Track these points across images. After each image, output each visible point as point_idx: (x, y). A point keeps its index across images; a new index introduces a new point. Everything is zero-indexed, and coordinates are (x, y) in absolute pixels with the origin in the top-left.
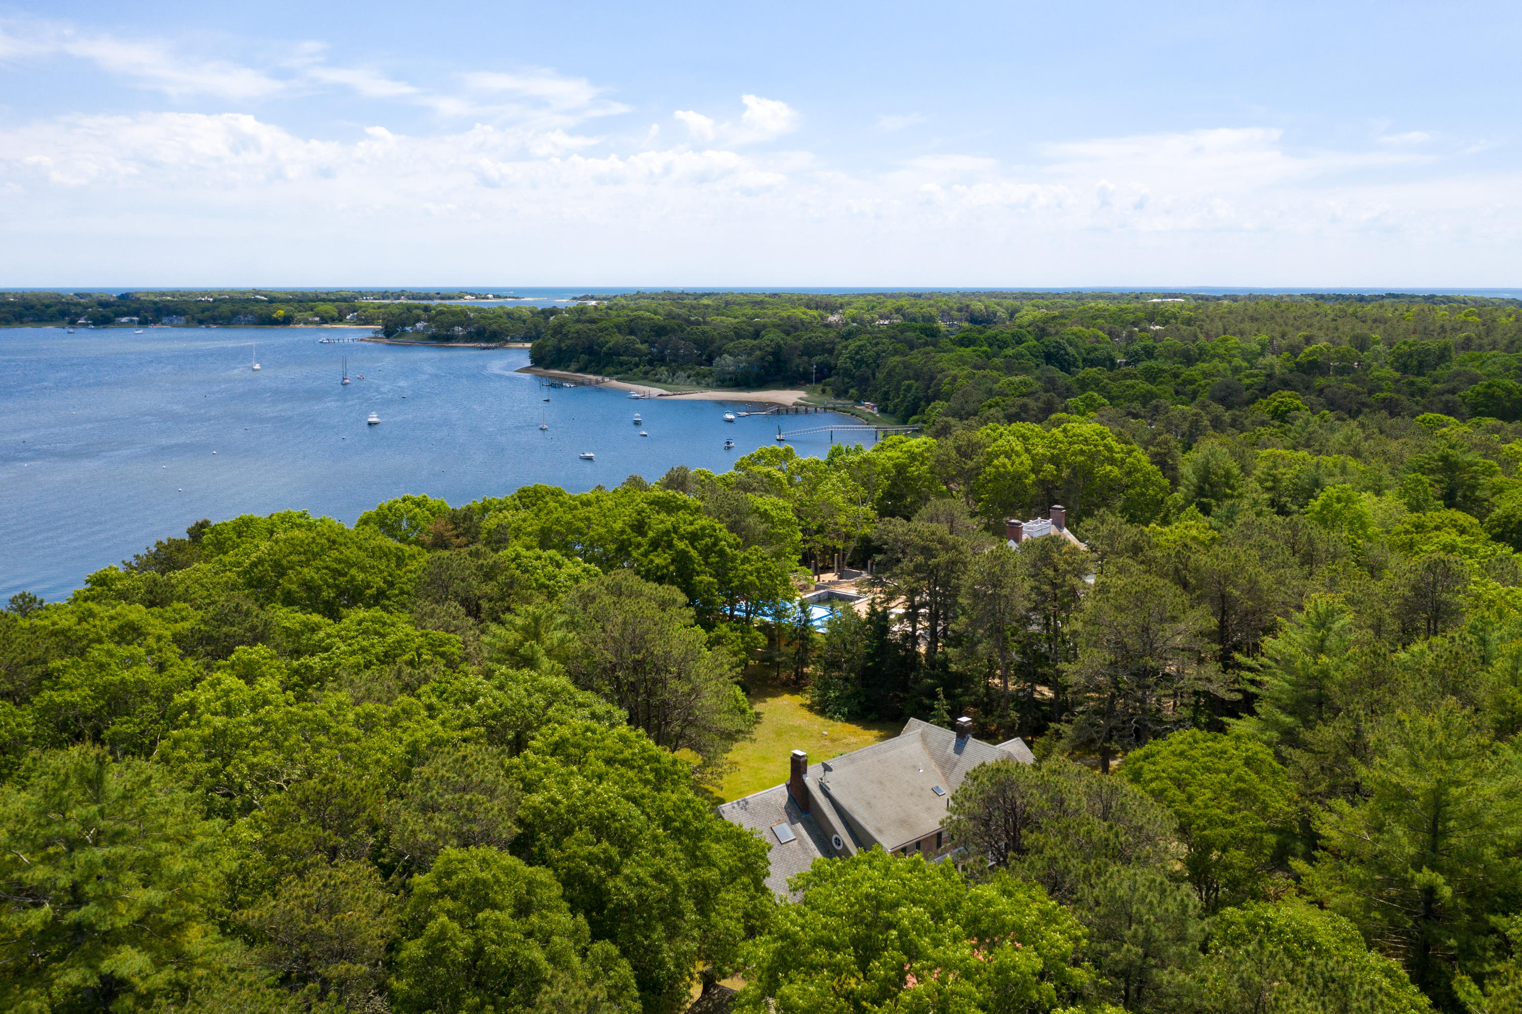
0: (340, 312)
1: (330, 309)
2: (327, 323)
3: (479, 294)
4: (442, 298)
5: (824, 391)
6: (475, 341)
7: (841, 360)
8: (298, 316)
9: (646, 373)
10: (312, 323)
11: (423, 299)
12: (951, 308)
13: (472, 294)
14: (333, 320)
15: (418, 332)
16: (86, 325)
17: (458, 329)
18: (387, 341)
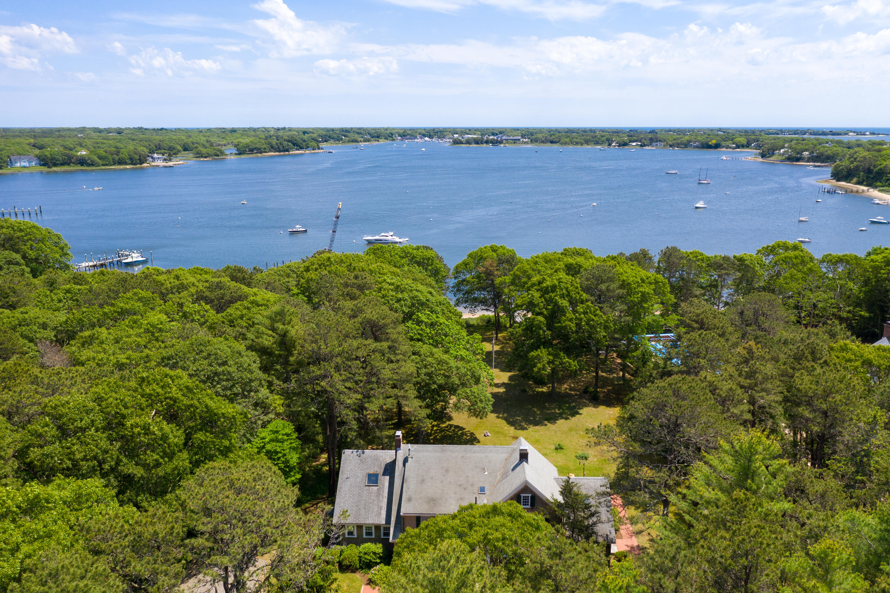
0: (748, 142)
2: (739, 148)
3: (859, 132)
4: (834, 134)
6: (815, 162)
8: (723, 143)
10: (730, 148)
11: (820, 135)
13: (854, 132)
14: (743, 146)
15: (780, 155)
16: (615, 146)
17: (806, 153)
18: (761, 160)
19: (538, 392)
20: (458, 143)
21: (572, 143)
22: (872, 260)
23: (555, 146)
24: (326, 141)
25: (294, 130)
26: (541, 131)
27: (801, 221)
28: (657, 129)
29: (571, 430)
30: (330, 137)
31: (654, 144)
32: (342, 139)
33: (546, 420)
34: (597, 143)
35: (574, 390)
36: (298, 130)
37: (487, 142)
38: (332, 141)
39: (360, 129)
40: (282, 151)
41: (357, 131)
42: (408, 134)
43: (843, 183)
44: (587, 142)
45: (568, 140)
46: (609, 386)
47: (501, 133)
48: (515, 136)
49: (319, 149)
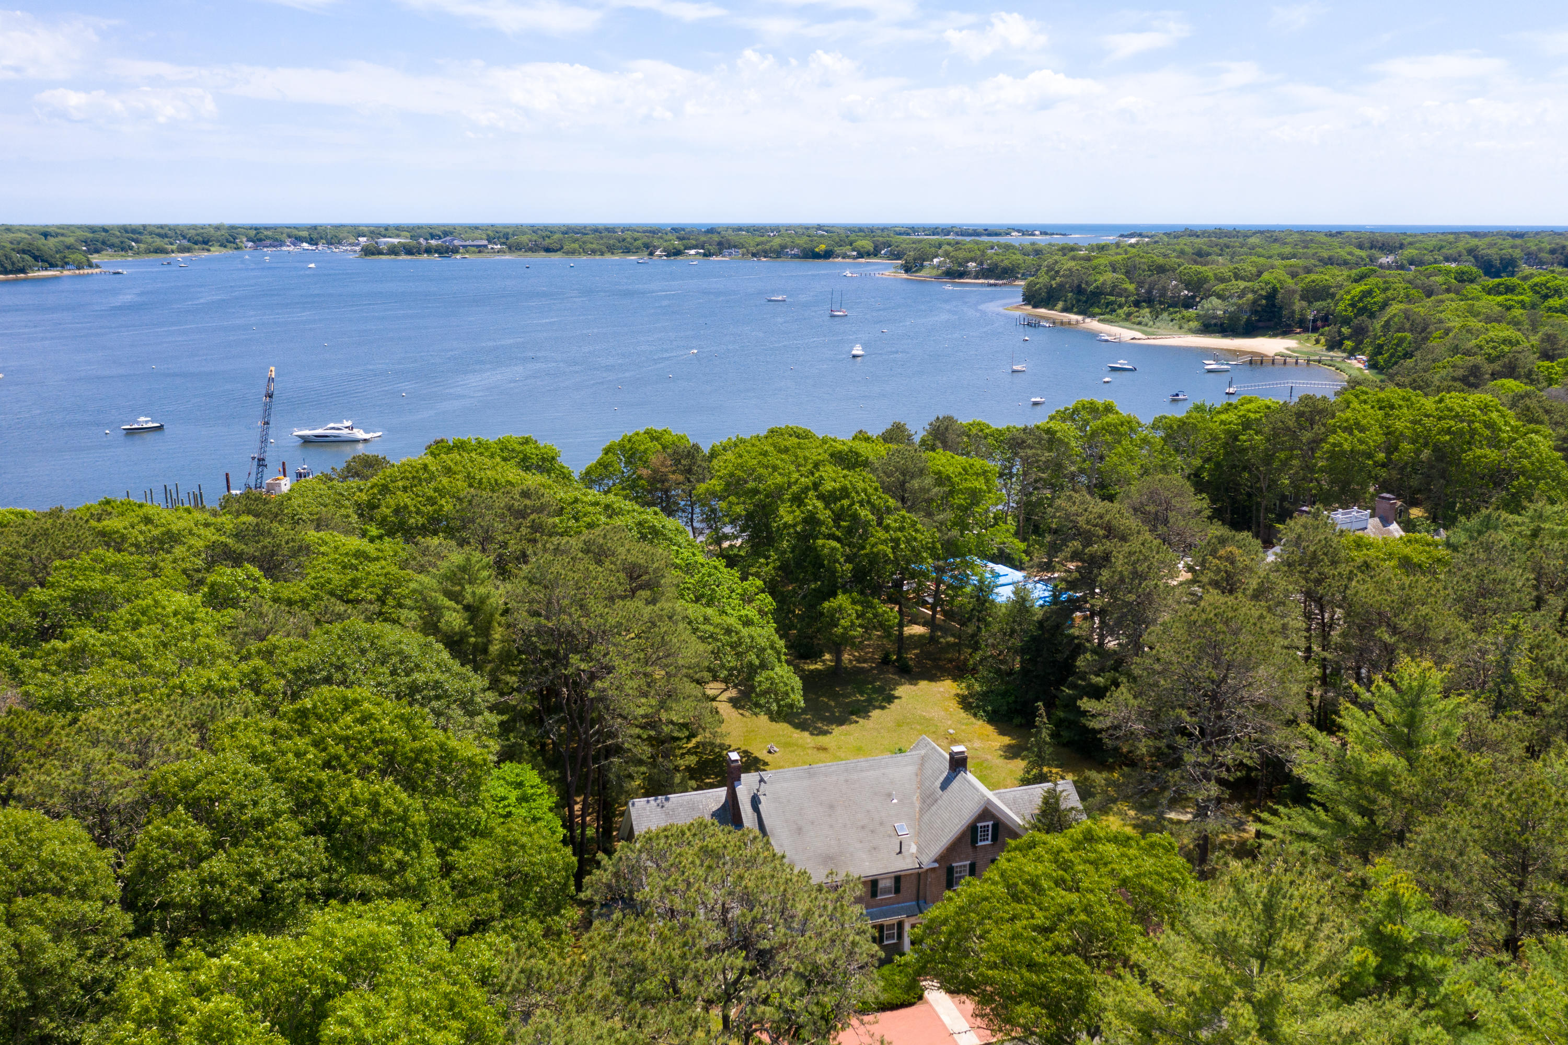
0: (876, 247)
1: (867, 244)
2: (862, 257)
4: (989, 235)
5: (1317, 341)
6: (986, 278)
7: (1341, 306)
8: (838, 250)
9: (1129, 315)
10: (849, 257)
11: (971, 235)
12: (1541, 250)
13: (1018, 231)
14: (869, 254)
15: (934, 267)
16: (661, 256)
17: (972, 265)
18: (905, 276)
19: (812, 671)
20: (373, 254)
21: (585, 252)
22: (1222, 422)
23: (556, 257)
24: (97, 251)
25: (19, 230)
26: (519, 230)
27: (1014, 371)
28: (719, 226)
29: (899, 724)
30: (104, 243)
31: (726, 252)
32: (131, 248)
33: (852, 713)
34: (627, 251)
35: (865, 661)
36: (29, 230)
37: (428, 251)
38: (110, 251)
39: (162, 227)
40: (11, 272)
41: (157, 231)
42: (267, 237)
43: (1042, 311)
44: (611, 249)
45: (576, 246)
46: (915, 648)
47: (446, 234)
48: (476, 239)
49: (90, 266)
